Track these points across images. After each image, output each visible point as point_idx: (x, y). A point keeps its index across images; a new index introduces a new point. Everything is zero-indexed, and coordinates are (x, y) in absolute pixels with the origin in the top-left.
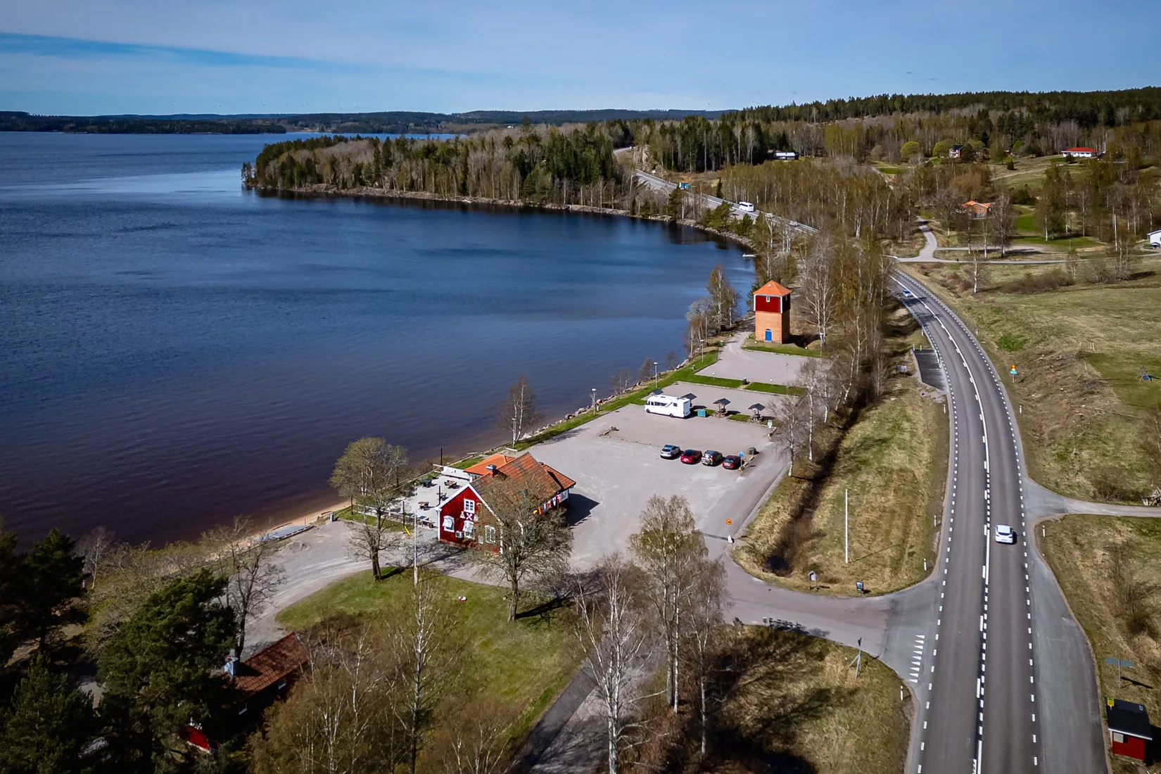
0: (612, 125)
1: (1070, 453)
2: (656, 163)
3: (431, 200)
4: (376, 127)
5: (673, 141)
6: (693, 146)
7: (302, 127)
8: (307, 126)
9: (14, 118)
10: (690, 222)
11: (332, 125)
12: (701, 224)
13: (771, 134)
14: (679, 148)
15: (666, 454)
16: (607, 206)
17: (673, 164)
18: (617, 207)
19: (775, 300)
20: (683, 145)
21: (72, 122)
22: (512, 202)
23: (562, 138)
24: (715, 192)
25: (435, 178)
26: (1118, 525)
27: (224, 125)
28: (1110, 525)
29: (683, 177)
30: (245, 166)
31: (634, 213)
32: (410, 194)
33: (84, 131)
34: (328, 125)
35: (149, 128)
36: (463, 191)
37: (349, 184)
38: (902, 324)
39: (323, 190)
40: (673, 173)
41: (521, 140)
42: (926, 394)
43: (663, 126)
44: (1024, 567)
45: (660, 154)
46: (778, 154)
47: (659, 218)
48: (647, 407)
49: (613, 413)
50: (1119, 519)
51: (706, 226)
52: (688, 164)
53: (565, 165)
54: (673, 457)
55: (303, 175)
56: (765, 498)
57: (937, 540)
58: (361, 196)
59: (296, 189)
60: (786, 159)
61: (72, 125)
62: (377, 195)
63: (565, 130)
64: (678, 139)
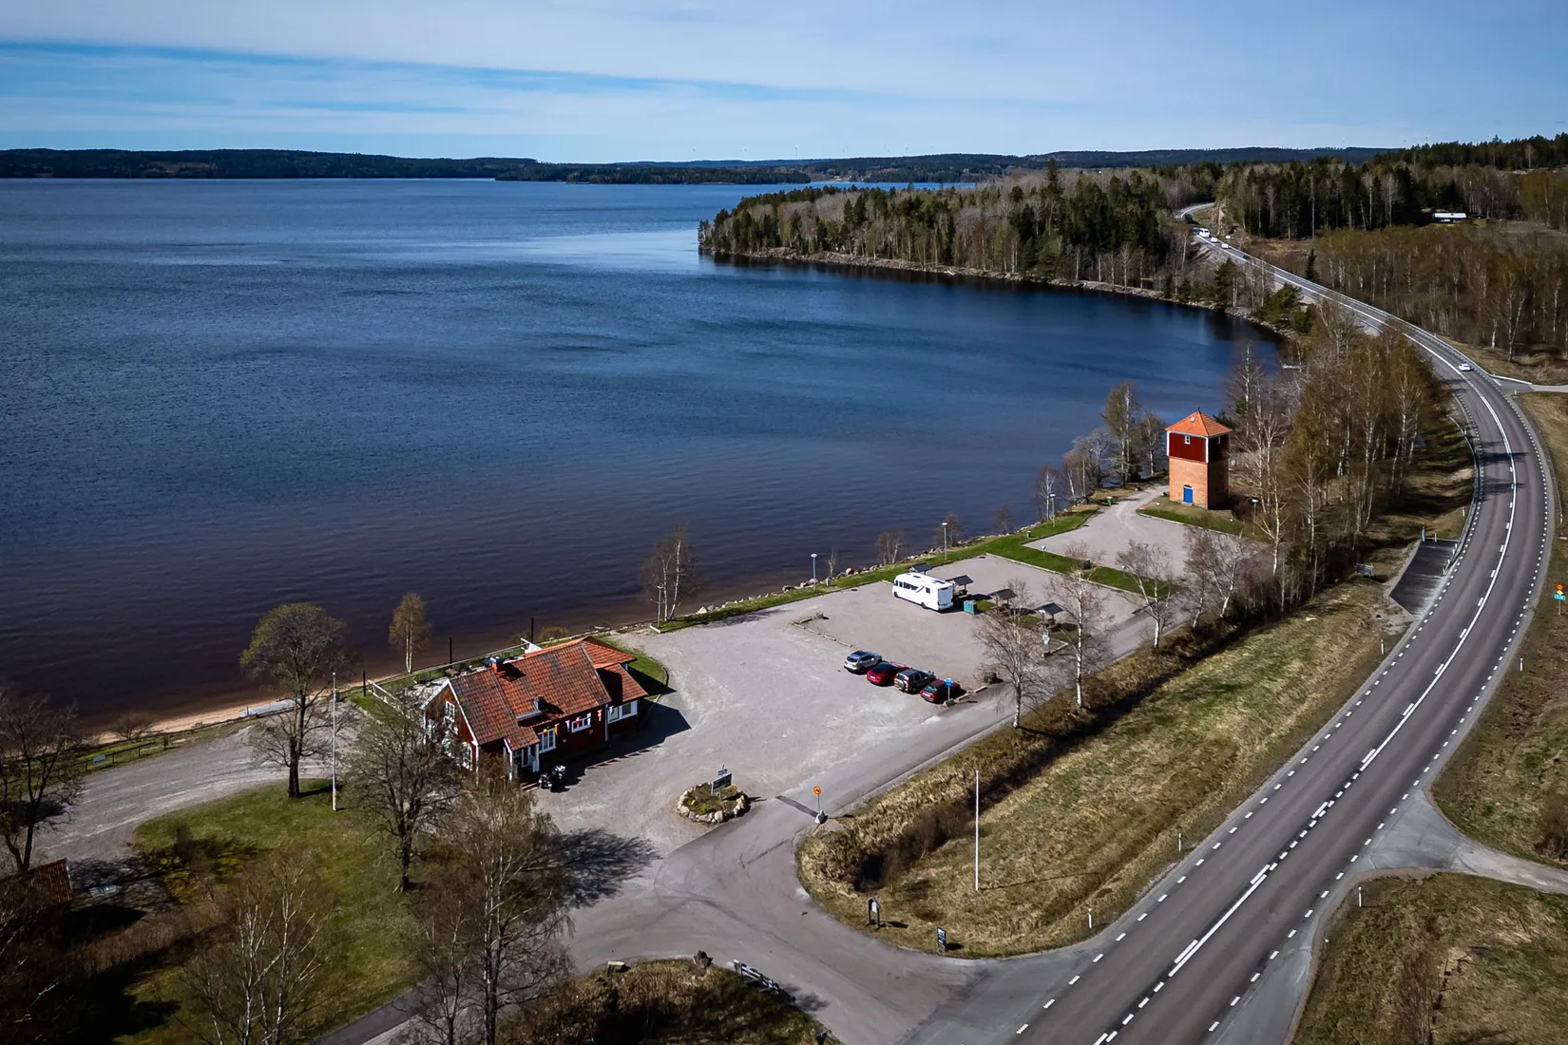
0: (1197, 171)
1: (1550, 756)
2: (1235, 224)
3: (906, 271)
4: (920, 174)
5: (1262, 192)
6: (1293, 202)
7: (832, 176)
8: (838, 174)
9: (521, 166)
10: (1243, 312)
11: (867, 172)
12: (1255, 315)
13: (1430, 184)
14: (1271, 203)
15: (851, 665)
16: (1136, 284)
17: (1261, 225)
18: (1149, 285)
19: (1197, 442)
20: (1278, 198)
21: (576, 170)
22: (1008, 275)
23: (1093, 188)
24: (1303, 269)
25: (913, 242)
26: (1533, 907)
27: (739, 174)
28: (1518, 906)
29: (1275, 245)
30: (702, 224)
31: (1168, 296)
32: (883, 262)
33: (587, 180)
34: (862, 172)
35: (655, 177)
36: (947, 258)
37: (811, 248)
38: (1448, 494)
39: (780, 256)
40: (1260, 240)
41: (1033, 192)
42: (1383, 616)
43: (1252, 172)
44: (1269, 953)
45: (1242, 213)
46: (1437, 215)
47: (1201, 304)
48: (896, 589)
49: (848, 593)
50: (1541, 897)
51: (1262, 320)
52: (1285, 228)
53: (1087, 226)
54: (861, 671)
55: (759, 236)
56: (941, 757)
57: (1163, 874)
58: (824, 264)
59: (750, 253)
60: (1451, 222)
61: (576, 174)
62: (842, 262)
63: (1103, 177)
64: (1270, 191)
